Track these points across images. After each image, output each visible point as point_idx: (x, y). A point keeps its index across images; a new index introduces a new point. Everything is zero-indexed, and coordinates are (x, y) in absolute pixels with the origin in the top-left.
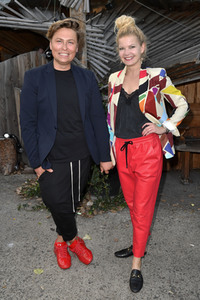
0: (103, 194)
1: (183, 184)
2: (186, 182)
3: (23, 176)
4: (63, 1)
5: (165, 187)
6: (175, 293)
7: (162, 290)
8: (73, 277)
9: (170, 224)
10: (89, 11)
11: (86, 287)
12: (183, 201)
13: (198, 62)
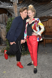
0: (23, 51)
2: (44, 47)
3: (2, 47)
4: (11, 0)
5: (39, 48)
6: (42, 77)
7: (39, 76)
8: (15, 74)
9: (41, 58)
10: (18, 3)
11: (19, 76)
12: (44, 52)
13: (46, 16)
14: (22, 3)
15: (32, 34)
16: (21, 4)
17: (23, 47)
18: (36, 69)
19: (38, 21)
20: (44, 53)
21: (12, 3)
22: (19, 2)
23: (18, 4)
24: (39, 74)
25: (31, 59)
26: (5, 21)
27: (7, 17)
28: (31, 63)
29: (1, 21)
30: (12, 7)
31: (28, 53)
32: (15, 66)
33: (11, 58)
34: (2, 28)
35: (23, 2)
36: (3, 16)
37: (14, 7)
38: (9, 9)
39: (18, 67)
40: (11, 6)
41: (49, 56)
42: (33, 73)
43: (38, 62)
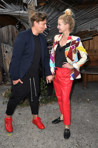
0: (45, 96)
1: (84, 89)
3: (6, 86)
4: (24, 0)
5: (74, 91)
6: (79, 145)
7: (73, 144)
8: (29, 138)
9: (77, 109)
10: (37, 5)
11: (35, 143)
12: (83, 98)
13: (89, 30)
14: (44, 5)
15: (63, 66)
16: (43, 8)
17: (46, 89)
18: (68, 130)
19: (78, 43)
20: (85, 101)
21: (26, 5)
22: (38, 3)
23: (37, 8)
24: (75, 141)
25: (59, 111)
26: (12, 39)
27: (16, 32)
28: (59, 118)
29: (6, 38)
30: (25, 12)
31: (54, 100)
32: (29, 123)
33: (23, 109)
34: (6, 52)
35: (47, 4)
36: (8, 29)
37: (30, 13)
38: (19, 17)
39: (35, 126)
40: (25, 10)
41: (94, 105)
42: (63, 138)
43: (72, 118)
